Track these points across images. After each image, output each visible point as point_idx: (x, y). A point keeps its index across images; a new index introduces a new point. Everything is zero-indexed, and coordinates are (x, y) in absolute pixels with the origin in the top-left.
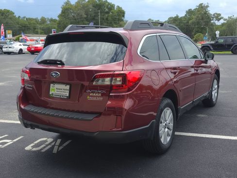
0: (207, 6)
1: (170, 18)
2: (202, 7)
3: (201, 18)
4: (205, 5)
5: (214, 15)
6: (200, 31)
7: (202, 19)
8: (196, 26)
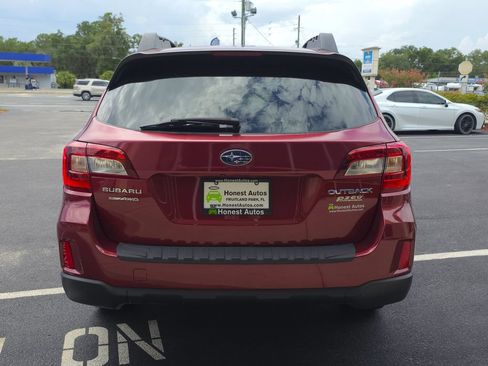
0: (121, 20)
1: (42, 36)
2: (110, 20)
3: (110, 42)
4: (117, 17)
5: (134, 38)
6: (110, 66)
7: (113, 44)
8: (102, 57)
